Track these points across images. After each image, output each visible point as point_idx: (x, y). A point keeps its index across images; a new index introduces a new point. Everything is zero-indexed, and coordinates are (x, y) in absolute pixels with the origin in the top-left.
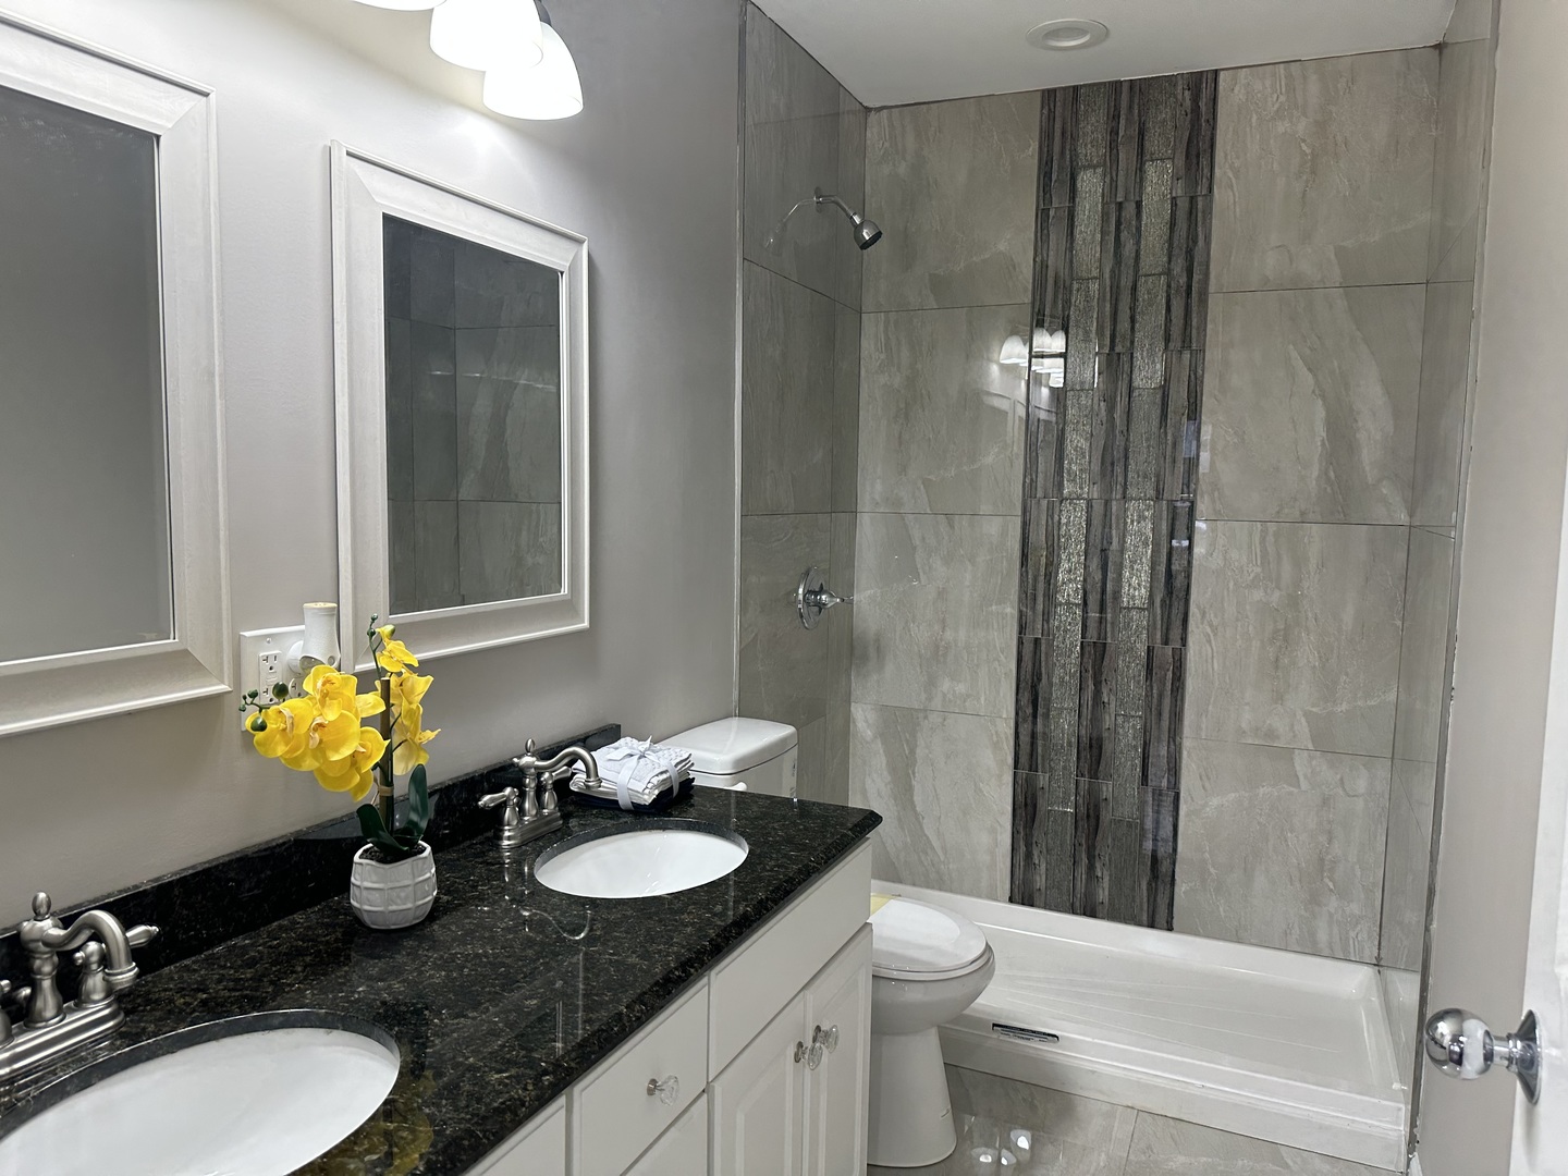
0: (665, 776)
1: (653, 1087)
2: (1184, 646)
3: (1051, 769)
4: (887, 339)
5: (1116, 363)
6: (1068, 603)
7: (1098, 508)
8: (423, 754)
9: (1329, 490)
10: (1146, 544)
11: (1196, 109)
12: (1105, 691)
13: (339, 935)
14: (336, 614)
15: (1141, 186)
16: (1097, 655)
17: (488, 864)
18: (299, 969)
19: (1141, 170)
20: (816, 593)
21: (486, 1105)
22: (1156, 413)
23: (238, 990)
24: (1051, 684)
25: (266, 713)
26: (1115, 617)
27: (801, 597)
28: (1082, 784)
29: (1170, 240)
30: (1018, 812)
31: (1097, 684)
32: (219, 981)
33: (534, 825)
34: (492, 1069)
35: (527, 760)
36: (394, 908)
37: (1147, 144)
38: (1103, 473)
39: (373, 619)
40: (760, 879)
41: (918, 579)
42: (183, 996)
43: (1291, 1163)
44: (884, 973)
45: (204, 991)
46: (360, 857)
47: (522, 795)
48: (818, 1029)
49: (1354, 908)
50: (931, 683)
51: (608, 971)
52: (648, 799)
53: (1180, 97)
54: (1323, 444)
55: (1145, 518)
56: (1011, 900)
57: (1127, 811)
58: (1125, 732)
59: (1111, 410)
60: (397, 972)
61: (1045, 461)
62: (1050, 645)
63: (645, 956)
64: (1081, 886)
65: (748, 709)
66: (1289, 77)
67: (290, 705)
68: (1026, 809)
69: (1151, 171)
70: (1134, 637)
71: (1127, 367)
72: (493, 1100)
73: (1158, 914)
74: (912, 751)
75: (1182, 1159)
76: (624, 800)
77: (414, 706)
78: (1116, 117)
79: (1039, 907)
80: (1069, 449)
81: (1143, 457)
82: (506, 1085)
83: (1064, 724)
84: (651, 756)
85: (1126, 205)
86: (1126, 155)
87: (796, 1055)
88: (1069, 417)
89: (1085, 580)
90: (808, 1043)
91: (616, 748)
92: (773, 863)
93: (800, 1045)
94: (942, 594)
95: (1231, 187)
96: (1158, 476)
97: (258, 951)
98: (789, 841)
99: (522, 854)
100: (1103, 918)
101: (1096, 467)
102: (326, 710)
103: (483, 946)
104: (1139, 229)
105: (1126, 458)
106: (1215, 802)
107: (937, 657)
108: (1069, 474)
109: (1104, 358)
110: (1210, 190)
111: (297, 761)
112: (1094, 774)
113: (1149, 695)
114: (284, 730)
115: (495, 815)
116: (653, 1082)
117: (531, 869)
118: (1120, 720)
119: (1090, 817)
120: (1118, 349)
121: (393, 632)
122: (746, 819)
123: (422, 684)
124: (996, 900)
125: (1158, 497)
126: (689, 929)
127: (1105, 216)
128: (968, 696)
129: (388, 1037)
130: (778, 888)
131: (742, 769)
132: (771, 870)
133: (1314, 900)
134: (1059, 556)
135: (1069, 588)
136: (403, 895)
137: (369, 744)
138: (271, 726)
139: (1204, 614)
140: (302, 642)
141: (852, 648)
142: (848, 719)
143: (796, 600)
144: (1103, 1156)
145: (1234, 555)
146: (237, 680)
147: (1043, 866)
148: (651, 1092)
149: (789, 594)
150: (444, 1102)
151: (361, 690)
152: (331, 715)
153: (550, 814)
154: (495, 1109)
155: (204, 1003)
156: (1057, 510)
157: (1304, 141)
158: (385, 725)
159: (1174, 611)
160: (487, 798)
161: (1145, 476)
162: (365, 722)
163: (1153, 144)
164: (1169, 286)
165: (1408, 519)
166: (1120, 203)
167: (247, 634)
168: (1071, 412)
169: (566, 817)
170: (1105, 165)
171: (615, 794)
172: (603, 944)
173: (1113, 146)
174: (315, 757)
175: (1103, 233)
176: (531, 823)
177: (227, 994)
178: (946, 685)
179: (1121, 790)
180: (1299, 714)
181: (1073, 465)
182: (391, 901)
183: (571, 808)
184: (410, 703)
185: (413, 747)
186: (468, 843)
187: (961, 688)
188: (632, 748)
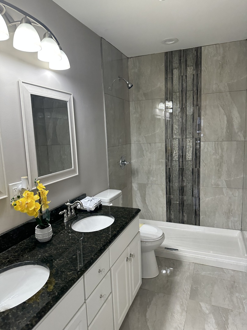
0: (96, 204)
1: (100, 271)
2: (200, 168)
3: (174, 195)
4: (135, 107)
5: (183, 109)
6: (176, 160)
7: (181, 140)
8: (48, 206)
9: (228, 134)
10: (191, 147)
11: (197, 55)
12: (184, 178)
13: (34, 244)
14: (28, 179)
15: (186, 72)
16: (182, 171)
17: (62, 226)
18: (27, 252)
19: (186, 68)
20: (124, 162)
21: (68, 279)
22: (192, 120)
23: (15, 258)
24: (173, 177)
25: (16, 202)
26: (185, 163)
27: (121, 163)
28: (180, 197)
29: (193, 83)
30: (167, 203)
31: (182, 177)
32: (11, 256)
33: (71, 217)
34: (68, 271)
35: (68, 204)
36: (44, 238)
37: (187, 63)
38: (181, 133)
39: (35, 179)
40: (118, 226)
41: (144, 156)
42: (4, 260)
43: (225, 272)
44: (143, 240)
45: (8, 258)
46: (37, 228)
47: (68, 211)
48: (131, 254)
49: (236, 219)
50: (148, 178)
51: (89, 248)
52: (93, 209)
53: (194, 53)
54: (226, 125)
55: (190, 142)
56: (167, 221)
57: (189, 202)
58: (188, 185)
59: (182, 120)
60: (46, 252)
61: (169, 131)
62: (172, 169)
63: (96, 244)
64: (181, 218)
65: (112, 187)
66: (216, 48)
67: (21, 200)
68: (169, 203)
69: (188, 69)
70: (189, 166)
71: (185, 111)
72: (69, 278)
73: (197, 222)
74: (145, 192)
75: (204, 273)
76: (88, 210)
77: (45, 197)
78: (181, 57)
79: (173, 222)
80: (174, 128)
81: (189, 130)
82: (71, 275)
83: (176, 185)
84: (93, 200)
85: (183, 76)
86: (183, 66)
87: (127, 260)
88: (174, 122)
89: (179, 155)
90: (129, 257)
91: (86, 199)
92: (120, 222)
93: (127, 258)
94: (149, 160)
95: (205, 71)
96: (193, 133)
97: (18, 249)
98: (122, 217)
99: (68, 223)
100: (185, 224)
101: (180, 132)
102: (28, 200)
103: (63, 245)
104: (186, 81)
105: (186, 129)
106: (207, 199)
107: (149, 172)
108: (174, 134)
109: (180, 109)
110: (201, 72)
111: (23, 211)
112: (182, 195)
113: (193, 178)
114: (20, 205)
115: (63, 216)
116: (100, 270)
117: (71, 226)
118: (187, 184)
119: (182, 204)
120: (183, 107)
121: (40, 182)
122: (113, 212)
123: (47, 192)
124: (164, 221)
125: (193, 138)
126: (104, 238)
127: (179, 79)
128: (156, 181)
129: (47, 266)
130: (121, 228)
131: (111, 201)
132: (119, 224)
133: (228, 218)
134: (173, 151)
135: (176, 158)
136: (46, 235)
137: (37, 206)
138: (17, 204)
139: (203, 161)
140: (21, 185)
141: (132, 172)
142: (132, 186)
143: (120, 164)
144: (188, 273)
145: (209, 148)
146: (9, 195)
147: (173, 214)
148: (99, 272)
149: (118, 162)
150: (60, 279)
151: (34, 195)
152: (29, 201)
153: (73, 214)
154: (70, 280)
155: (9, 261)
156: (172, 141)
157: (220, 61)
158: (40, 201)
159: (197, 161)
160: (61, 212)
161: (190, 133)
162: (36, 201)
163: (189, 63)
164: (193, 93)
165: (244, 139)
166: (182, 76)
167: (10, 185)
168: (174, 120)
169: (76, 214)
170: (179, 68)
171: (86, 209)
172: (87, 242)
173: (180, 63)
174: (26, 210)
175: (179, 82)
176: (70, 216)
177: (12, 259)
178: (151, 178)
179: (188, 198)
180: (224, 181)
181: (175, 132)
182: (43, 237)
183: (77, 212)
184: (44, 196)
185: (45, 205)
186: (57, 222)
187: (154, 179)
188: (89, 199)
